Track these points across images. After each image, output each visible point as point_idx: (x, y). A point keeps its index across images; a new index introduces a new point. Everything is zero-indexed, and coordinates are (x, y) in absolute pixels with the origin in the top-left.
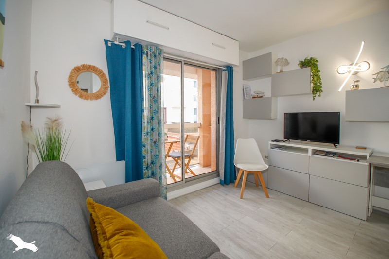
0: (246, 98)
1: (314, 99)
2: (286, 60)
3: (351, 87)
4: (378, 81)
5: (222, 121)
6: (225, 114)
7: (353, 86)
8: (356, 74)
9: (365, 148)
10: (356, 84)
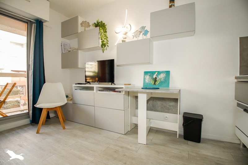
0: (63, 52)
1: (103, 52)
2: (88, 23)
3: (122, 42)
4: (135, 38)
5: (31, 68)
6: (33, 61)
7: (123, 41)
8: (126, 34)
9: (130, 84)
10: (124, 40)
